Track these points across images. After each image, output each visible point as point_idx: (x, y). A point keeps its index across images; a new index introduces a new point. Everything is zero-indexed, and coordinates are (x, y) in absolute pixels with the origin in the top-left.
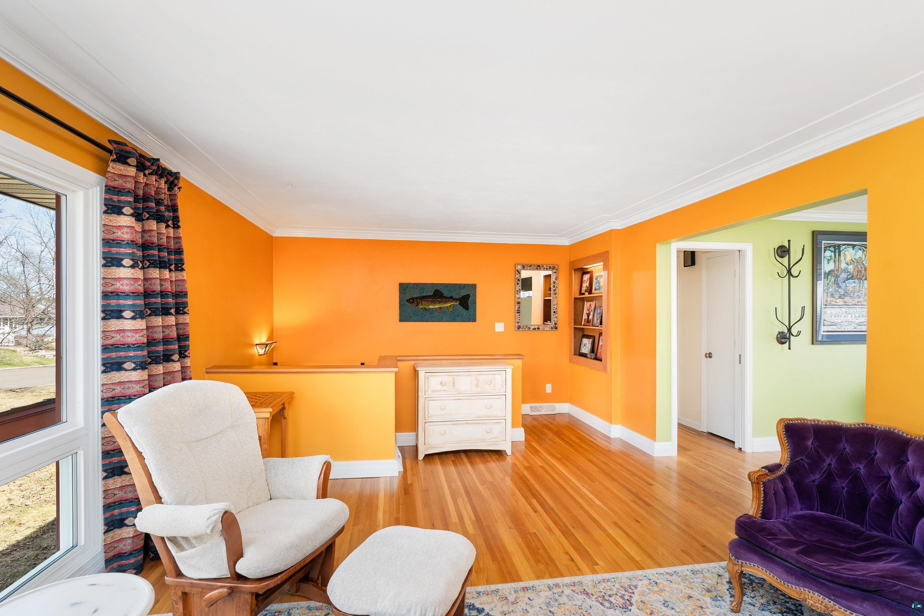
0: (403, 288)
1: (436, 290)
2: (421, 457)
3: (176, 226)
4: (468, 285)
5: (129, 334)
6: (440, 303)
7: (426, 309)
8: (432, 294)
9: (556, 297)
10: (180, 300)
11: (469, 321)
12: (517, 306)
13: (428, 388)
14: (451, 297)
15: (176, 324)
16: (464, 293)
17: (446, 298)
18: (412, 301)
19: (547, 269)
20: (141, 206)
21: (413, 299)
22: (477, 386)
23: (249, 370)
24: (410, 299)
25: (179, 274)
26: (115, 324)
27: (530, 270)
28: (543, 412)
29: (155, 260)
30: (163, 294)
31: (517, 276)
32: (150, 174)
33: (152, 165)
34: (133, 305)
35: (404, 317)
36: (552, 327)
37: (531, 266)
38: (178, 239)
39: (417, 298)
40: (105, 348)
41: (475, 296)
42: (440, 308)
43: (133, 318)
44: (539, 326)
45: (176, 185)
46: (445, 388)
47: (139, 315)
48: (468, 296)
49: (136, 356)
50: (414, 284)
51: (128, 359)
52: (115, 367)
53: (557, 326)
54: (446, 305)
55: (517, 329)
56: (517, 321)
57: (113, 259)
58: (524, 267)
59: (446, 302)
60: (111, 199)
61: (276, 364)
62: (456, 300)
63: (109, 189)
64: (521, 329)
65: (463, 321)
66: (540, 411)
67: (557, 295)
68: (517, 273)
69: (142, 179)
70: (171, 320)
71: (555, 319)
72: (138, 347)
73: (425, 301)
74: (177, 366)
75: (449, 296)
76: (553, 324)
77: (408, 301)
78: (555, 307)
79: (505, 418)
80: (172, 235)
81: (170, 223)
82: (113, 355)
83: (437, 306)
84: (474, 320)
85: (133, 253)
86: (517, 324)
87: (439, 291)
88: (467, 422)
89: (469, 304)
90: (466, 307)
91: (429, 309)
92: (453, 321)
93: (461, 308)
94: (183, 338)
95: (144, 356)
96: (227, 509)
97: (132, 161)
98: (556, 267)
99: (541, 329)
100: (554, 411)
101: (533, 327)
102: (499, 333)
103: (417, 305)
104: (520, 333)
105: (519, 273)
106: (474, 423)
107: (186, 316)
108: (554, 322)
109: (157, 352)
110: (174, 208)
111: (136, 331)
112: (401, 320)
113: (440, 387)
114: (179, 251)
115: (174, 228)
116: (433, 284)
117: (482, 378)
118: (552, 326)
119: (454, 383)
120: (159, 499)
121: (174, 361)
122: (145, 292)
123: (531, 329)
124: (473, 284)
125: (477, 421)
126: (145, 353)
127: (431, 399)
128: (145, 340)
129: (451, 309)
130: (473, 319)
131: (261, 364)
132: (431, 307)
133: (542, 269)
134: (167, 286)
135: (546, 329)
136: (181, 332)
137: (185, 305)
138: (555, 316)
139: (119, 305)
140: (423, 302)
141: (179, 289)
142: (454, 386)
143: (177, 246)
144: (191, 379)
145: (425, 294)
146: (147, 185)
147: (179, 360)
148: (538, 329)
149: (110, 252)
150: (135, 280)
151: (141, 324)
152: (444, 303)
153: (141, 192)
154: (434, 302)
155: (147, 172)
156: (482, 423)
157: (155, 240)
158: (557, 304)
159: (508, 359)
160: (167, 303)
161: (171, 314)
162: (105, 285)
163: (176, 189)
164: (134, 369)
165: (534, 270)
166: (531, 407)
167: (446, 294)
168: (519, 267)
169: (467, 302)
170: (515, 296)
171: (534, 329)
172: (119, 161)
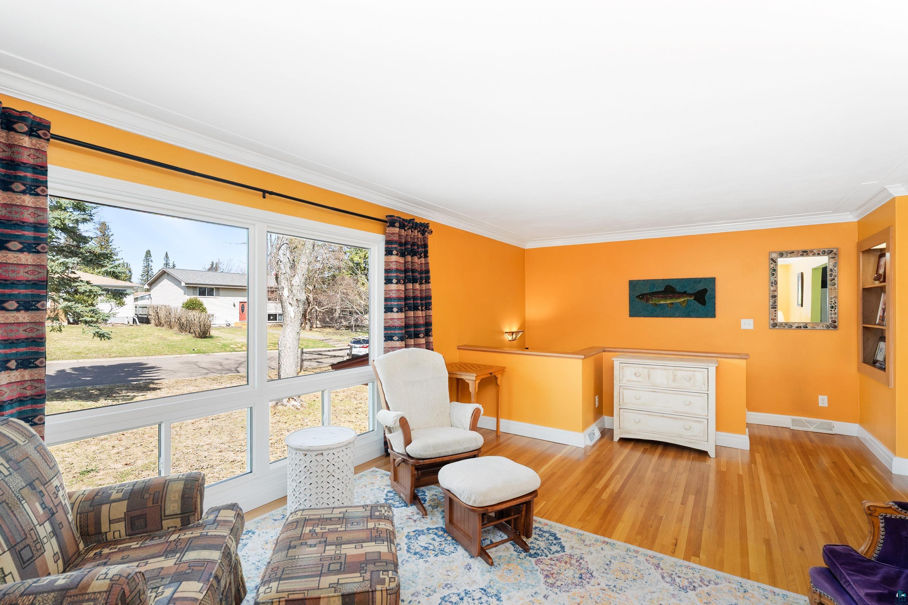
0: (633, 284)
1: (667, 286)
2: (616, 439)
3: (426, 256)
4: (705, 279)
5: (396, 321)
6: (671, 298)
7: (656, 305)
8: (663, 290)
9: (835, 289)
10: (427, 301)
11: (706, 316)
12: (771, 300)
13: (623, 377)
14: (685, 293)
15: (425, 316)
16: (700, 287)
17: (679, 293)
18: (642, 297)
19: (819, 254)
20: (403, 248)
21: (643, 295)
22: (674, 380)
23: (499, 350)
24: (639, 296)
25: (427, 285)
26: (390, 315)
27: (791, 257)
28: (812, 429)
29: (410, 279)
30: (415, 298)
31: (772, 266)
32: (408, 229)
33: (409, 223)
34: (397, 304)
35: (634, 312)
36: (828, 326)
37: (793, 252)
38: (427, 264)
39: (646, 294)
40: (386, 328)
41: (714, 290)
42: (672, 303)
43: (397, 312)
44: (806, 324)
45: (426, 231)
46: (639, 379)
47: (400, 310)
48: (705, 291)
49: (399, 333)
50: (644, 280)
51: (396, 334)
52: (389, 338)
53: (836, 324)
54: (679, 301)
55: (771, 327)
56: (771, 317)
57: (389, 279)
58: (781, 255)
59: (679, 297)
60: (388, 247)
61: (527, 348)
62: (690, 295)
63: (388, 242)
64: (777, 327)
65: (698, 317)
66: (807, 427)
67: (836, 286)
68: (771, 262)
69: (403, 232)
70: (420, 313)
71: (833, 316)
72: (400, 328)
73: (655, 297)
74: (423, 341)
75: (682, 291)
76: (830, 322)
77: (638, 297)
78: (833, 300)
79: (707, 418)
80: (423, 262)
81: (423, 255)
82: (389, 332)
83: (669, 302)
84: (713, 316)
85: (397, 275)
86: (771, 321)
87: (671, 287)
88: (663, 415)
89: (706, 299)
90: (703, 303)
91: (660, 304)
92: (686, 317)
93: (697, 303)
94: (428, 324)
95: (402, 333)
96: (403, 416)
97: (397, 224)
98: (835, 250)
99: (809, 328)
100: (832, 430)
101: (796, 325)
102: (746, 330)
103: (647, 300)
104: (776, 332)
105: (775, 262)
106: (671, 418)
107: (430, 311)
108: (830, 320)
109: (411, 332)
110: (425, 246)
111: (399, 319)
112: (631, 316)
113: (634, 378)
114: (427, 271)
115: (425, 257)
116: (663, 280)
117: (680, 374)
118: (828, 324)
119: (649, 376)
120: (388, 408)
121: (420, 338)
122: (405, 297)
123: (794, 327)
124: (711, 278)
125: (675, 416)
126: (404, 331)
127: (625, 388)
128: (403, 324)
129: (684, 305)
130: (711, 314)
131: (511, 347)
132: (662, 302)
133: (811, 254)
134: (418, 293)
135: (817, 328)
136: (428, 321)
137: (430, 304)
138: (833, 312)
139: (391, 305)
140: (653, 298)
141: (427, 294)
142: (649, 378)
143: (426, 268)
144: (432, 350)
145: (655, 290)
146: (407, 235)
147: (423, 337)
148: (806, 327)
149: (388, 276)
150: (398, 290)
151: (402, 315)
152: (677, 298)
153: (403, 241)
154: (666, 298)
155: (406, 228)
156: (680, 419)
157: (410, 267)
158: (835, 297)
159: (727, 358)
160: (417, 303)
161: (419, 310)
162: (386, 294)
163: (427, 233)
164: (398, 340)
165: (798, 256)
166: (793, 420)
167: (678, 289)
168: (774, 256)
169: (704, 297)
170: (770, 289)
171: (797, 327)
172: (391, 226)
